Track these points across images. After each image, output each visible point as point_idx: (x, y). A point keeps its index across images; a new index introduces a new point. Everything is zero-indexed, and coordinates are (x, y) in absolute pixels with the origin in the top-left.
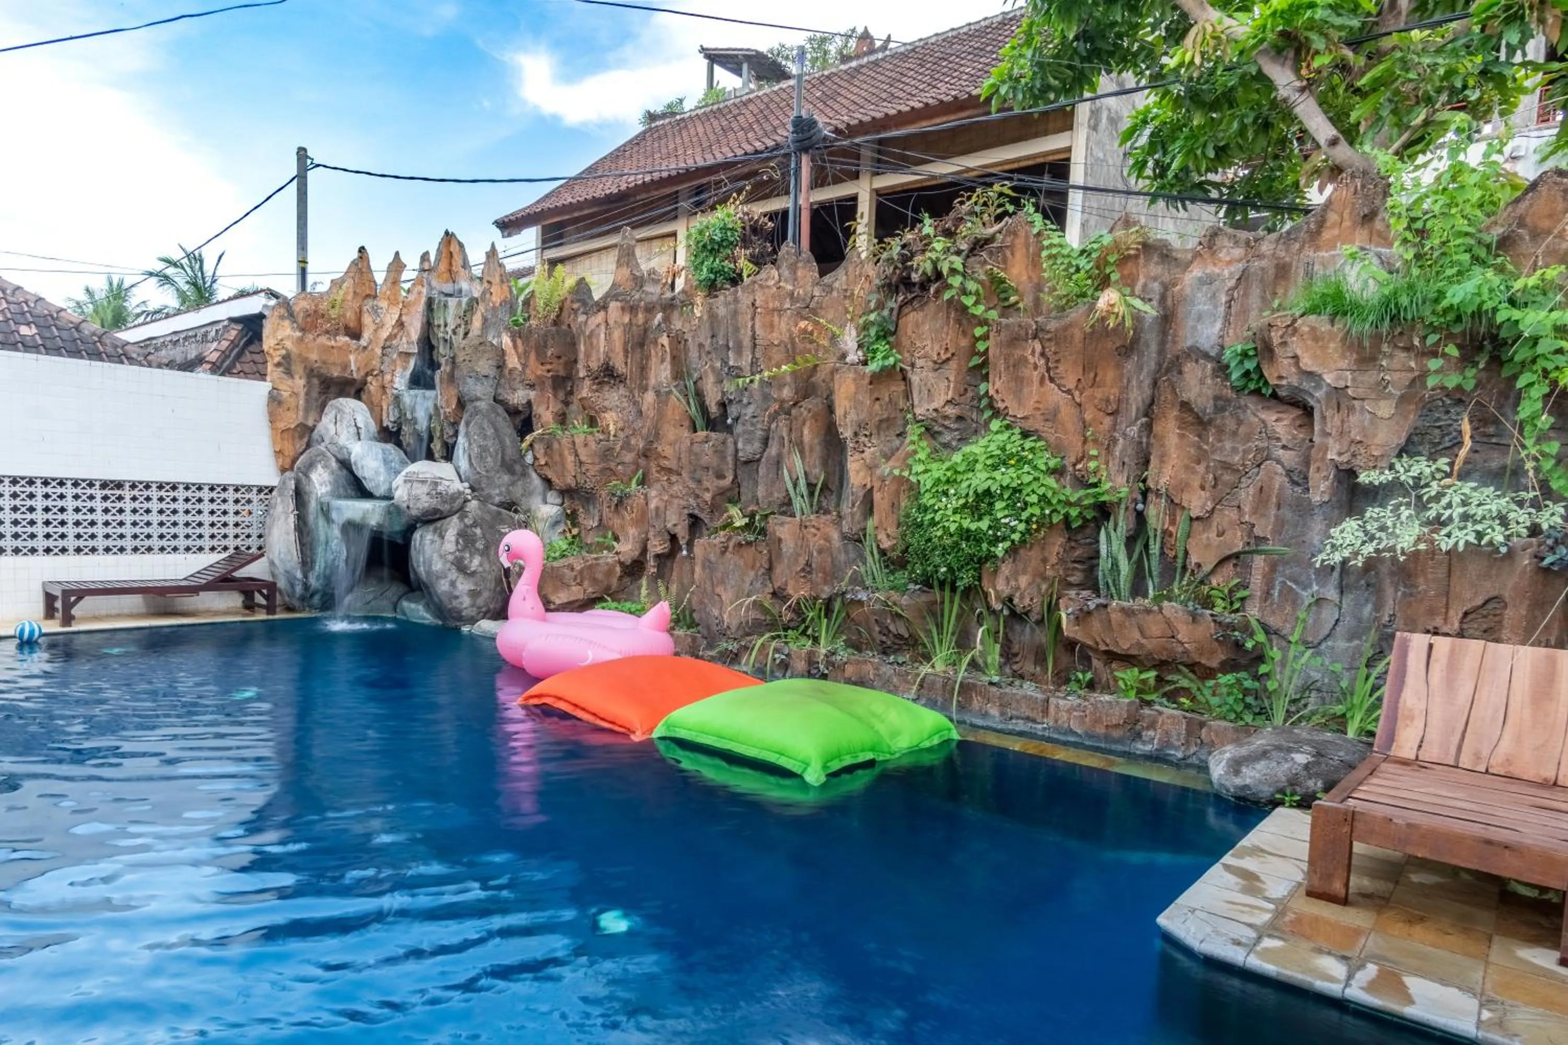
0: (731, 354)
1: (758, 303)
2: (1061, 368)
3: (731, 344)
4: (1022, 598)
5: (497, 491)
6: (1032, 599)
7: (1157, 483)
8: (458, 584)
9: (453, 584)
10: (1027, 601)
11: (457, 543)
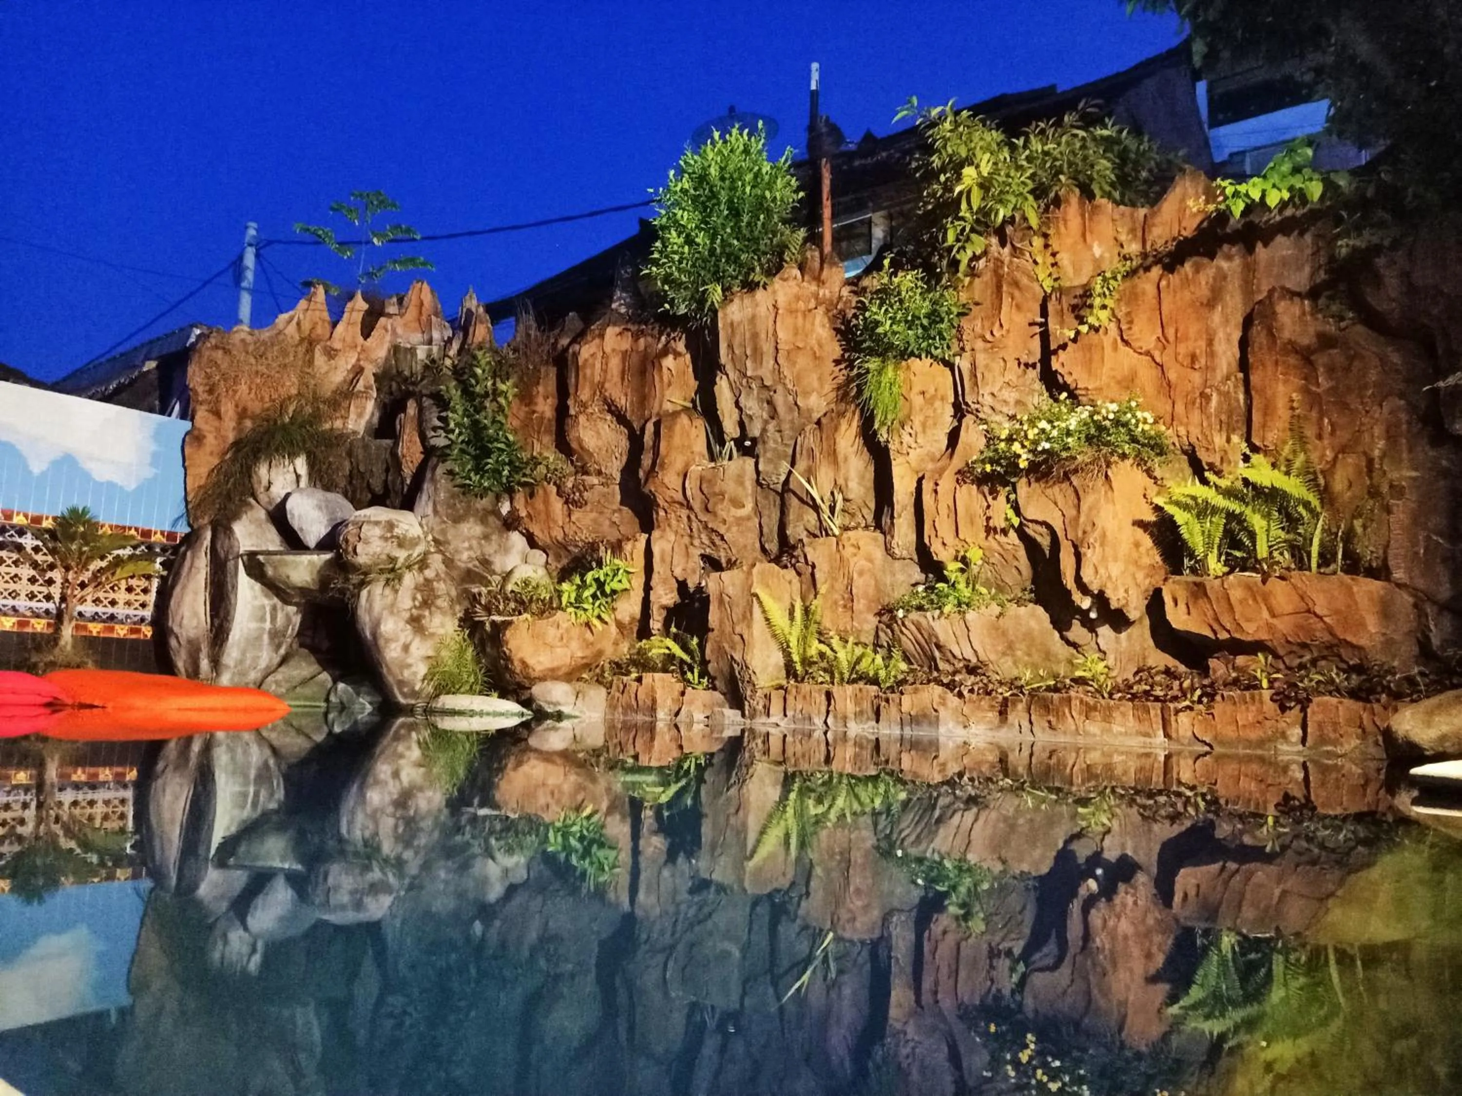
0: (749, 363)
1: (780, 304)
2: (1136, 328)
3: (748, 352)
4: (1116, 589)
5: (466, 545)
6: (1126, 591)
7: (1263, 439)
8: (413, 648)
9: (406, 648)
10: (1121, 594)
11: (414, 599)
